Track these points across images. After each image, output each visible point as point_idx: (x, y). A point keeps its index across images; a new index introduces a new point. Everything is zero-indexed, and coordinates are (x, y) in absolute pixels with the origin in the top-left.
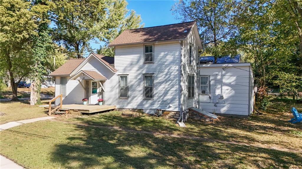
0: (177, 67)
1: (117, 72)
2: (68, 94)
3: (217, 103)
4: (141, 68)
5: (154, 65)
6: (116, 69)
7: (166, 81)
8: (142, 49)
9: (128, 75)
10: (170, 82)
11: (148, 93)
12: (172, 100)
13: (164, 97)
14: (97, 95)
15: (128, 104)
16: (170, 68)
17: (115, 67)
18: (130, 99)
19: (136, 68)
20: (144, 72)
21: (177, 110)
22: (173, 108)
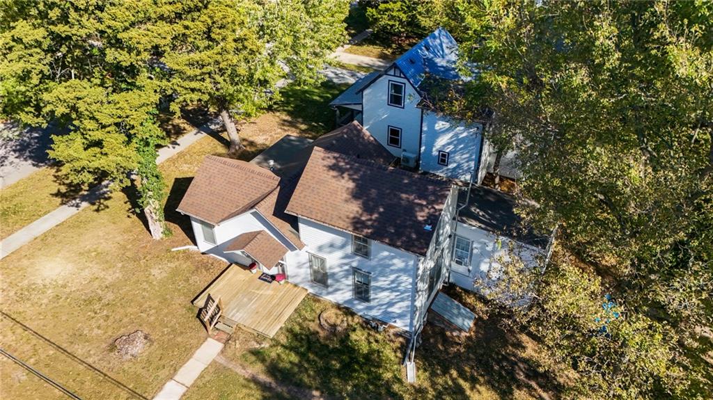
0: (411, 280)
1: (306, 247)
2: (220, 243)
4: (346, 257)
5: (373, 262)
6: (304, 242)
7: (392, 290)
10: (398, 293)
11: (362, 292)
12: (401, 316)
13: (388, 307)
15: (329, 293)
16: (400, 276)
17: (301, 239)
18: (330, 289)
19: (340, 254)
20: (355, 264)
21: (407, 329)
22: (401, 325)
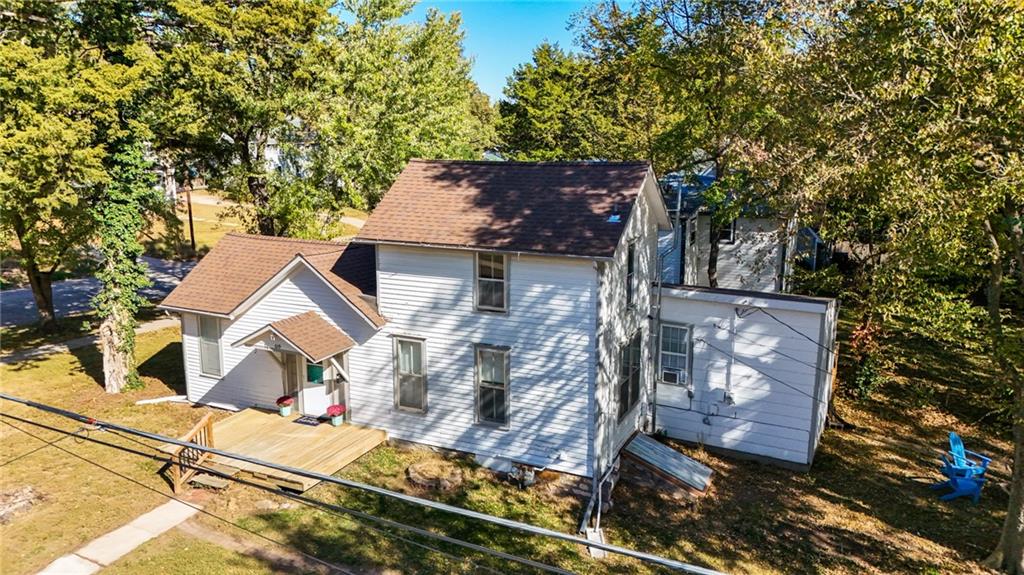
0: (585, 340)
1: (388, 324)
2: (229, 370)
3: (713, 415)
4: (464, 323)
5: (511, 322)
6: (385, 314)
7: (550, 377)
8: (470, 265)
9: (424, 340)
10: (563, 382)
11: (492, 407)
12: (568, 440)
13: (542, 426)
14: (323, 389)
15: (427, 429)
16: (562, 338)
17: (380, 309)
18: (430, 417)
19: (449, 321)
20: (477, 338)
21: (582, 471)
22: (570, 465)
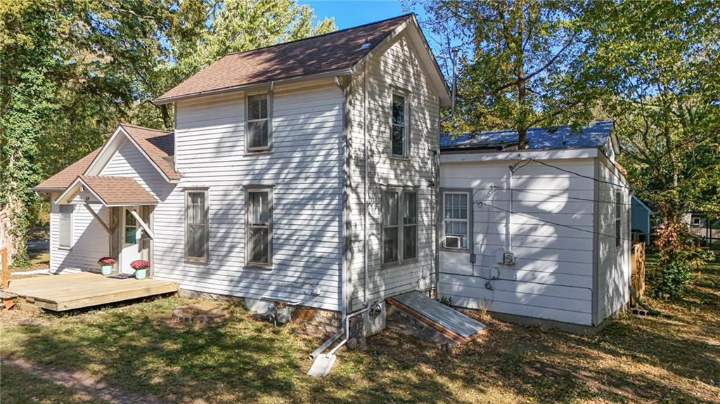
1: (182, 179)
2: (76, 241)
3: (494, 279)
6: (180, 171)
8: (241, 108)
9: (207, 189)
12: (321, 273)
14: (136, 247)
15: (208, 277)
17: (177, 166)
18: (211, 265)
20: (247, 180)
21: (334, 305)
